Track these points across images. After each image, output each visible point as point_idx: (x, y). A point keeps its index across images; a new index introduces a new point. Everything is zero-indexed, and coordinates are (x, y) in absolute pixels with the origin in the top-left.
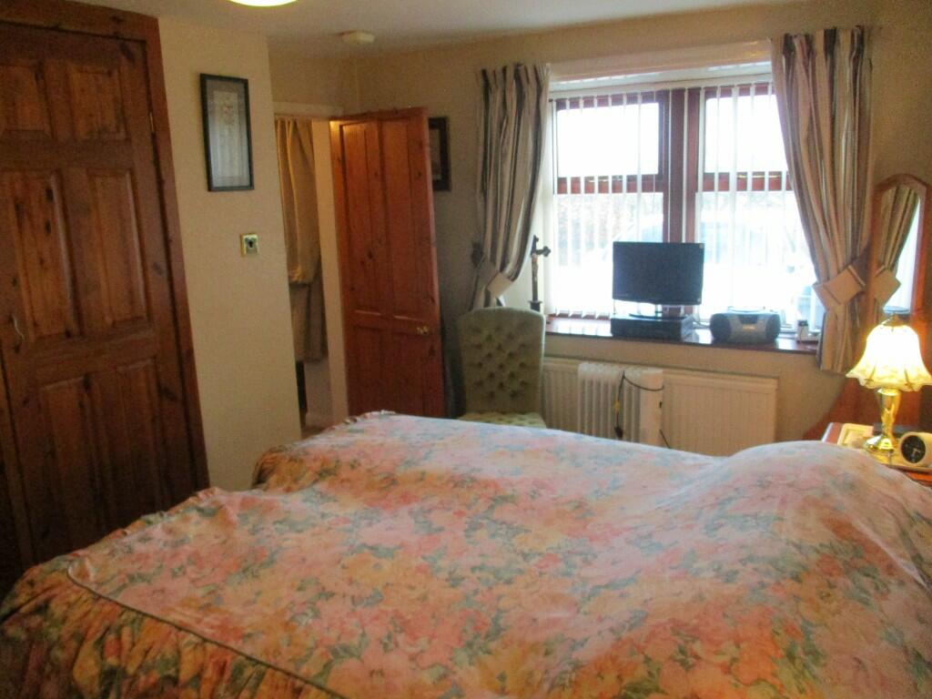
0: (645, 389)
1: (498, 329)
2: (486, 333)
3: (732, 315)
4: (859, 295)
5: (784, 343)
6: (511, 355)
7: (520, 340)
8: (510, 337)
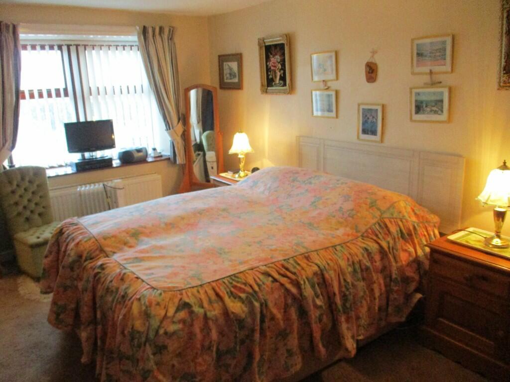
0: (119, 189)
1: (23, 179)
2: (15, 183)
3: (133, 150)
4: (184, 132)
5: (150, 159)
6: (33, 193)
7: (37, 183)
8: (30, 182)
